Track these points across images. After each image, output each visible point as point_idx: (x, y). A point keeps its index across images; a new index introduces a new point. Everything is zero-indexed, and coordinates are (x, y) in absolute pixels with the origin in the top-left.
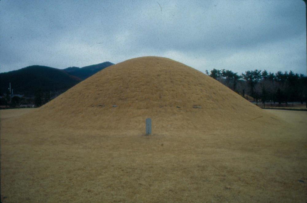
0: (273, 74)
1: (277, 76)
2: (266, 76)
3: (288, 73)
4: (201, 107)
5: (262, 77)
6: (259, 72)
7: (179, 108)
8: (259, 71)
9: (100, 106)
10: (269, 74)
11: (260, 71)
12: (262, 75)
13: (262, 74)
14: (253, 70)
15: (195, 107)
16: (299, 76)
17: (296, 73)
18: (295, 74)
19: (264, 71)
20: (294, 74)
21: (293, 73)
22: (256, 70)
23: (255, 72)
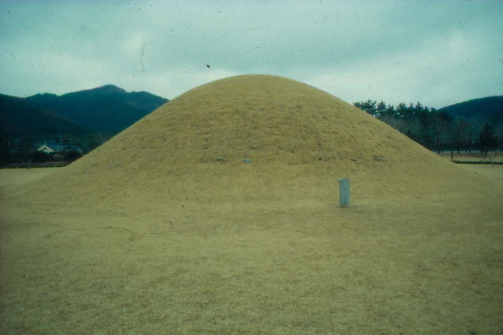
0: (393, 107)
1: (399, 111)
2: (384, 110)
3: (414, 106)
4: (385, 159)
5: (377, 113)
6: (373, 104)
7: (355, 161)
8: (373, 102)
9: (219, 160)
10: (387, 108)
11: (375, 103)
12: (378, 109)
13: (377, 107)
14: (365, 101)
15: (376, 158)
16: (430, 110)
17: (426, 106)
18: (424, 108)
19: (381, 102)
20: (422, 108)
21: (421, 106)
22: (369, 101)
23: (366, 104)
